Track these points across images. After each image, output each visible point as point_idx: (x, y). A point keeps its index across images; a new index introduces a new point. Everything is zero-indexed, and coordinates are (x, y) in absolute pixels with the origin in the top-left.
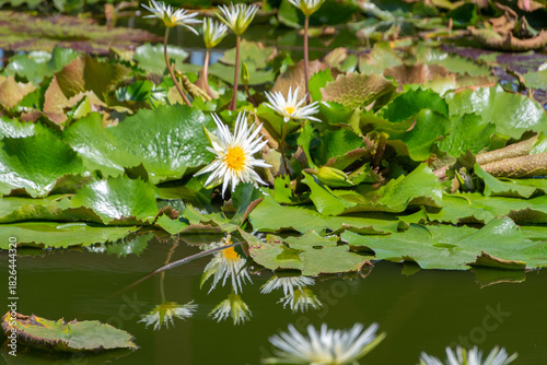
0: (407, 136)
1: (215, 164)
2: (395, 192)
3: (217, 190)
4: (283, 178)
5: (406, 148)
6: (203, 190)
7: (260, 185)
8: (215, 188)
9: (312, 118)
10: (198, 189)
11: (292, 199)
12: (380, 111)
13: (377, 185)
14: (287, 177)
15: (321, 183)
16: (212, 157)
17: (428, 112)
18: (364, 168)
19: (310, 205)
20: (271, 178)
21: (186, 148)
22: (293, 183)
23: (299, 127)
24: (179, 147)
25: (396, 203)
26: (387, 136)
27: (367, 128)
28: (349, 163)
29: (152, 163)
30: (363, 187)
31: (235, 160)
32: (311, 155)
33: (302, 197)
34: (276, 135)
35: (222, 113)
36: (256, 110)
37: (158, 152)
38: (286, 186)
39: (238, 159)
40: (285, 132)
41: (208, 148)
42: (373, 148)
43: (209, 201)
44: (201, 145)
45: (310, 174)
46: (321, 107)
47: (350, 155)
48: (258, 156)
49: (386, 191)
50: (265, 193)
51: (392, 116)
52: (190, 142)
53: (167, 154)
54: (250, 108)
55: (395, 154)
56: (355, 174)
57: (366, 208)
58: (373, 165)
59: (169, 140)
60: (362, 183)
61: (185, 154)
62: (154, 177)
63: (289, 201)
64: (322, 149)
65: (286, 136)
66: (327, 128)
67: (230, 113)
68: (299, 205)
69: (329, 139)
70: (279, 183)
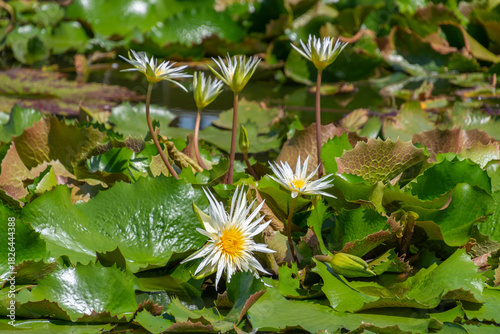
0: (440, 216)
1: (207, 249)
2: (426, 284)
3: (209, 281)
4: (290, 266)
5: (439, 230)
6: (192, 281)
7: (261, 275)
8: (206, 278)
9: (325, 194)
10: (186, 279)
11: (300, 291)
12: (407, 186)
13: (404, 276)
14: (294, 266)
15: (335, 273)
16: (204, 241)
17: (466, 187)
18: (387, 254)
19: (322, 299)
20: (275, 266)
21: (172, 229)
22: (301, 274)
23: (310, 204)
24: (163, 228)
25: (427, 298)
26: (416, 215)
27: (392, 206)
28: (370, 248)
29: (131, 248)
30: (387, 278)
31: (230, 245)
32: (324, 239)
33: (312, 290)
34: (281, 214)
35: (216, 188)
36: (257, 184)
37: (138, 235)
38: (293, 276)
39: (235, 243)
40: (292, 211)
41: (199, 230)
42: (399, 231)
43: (199, 294)
44: (190, 225)
45: (323, 262)
46: (336, 181)
47: (372, 239)
48: (259, 239)
49: (414, 283)
50: (267, 283)
51: (422, 192)
52: (177, 222)
53: (148, 237)
54: (249, 182)
55: (426, 237)
56: (377, 262)
57: (391, 303)
58: (399, 252)
59: (151, 220)
60: (385, 273)
61: (171, 237)
62: (133, 265)
63: (297, 295)
64: (336, 231)
65: (293, 216)
66: (342, 205)
67: (225, 187)
68: (309, 299)
69: (346, 219)
70: (284, 272)
